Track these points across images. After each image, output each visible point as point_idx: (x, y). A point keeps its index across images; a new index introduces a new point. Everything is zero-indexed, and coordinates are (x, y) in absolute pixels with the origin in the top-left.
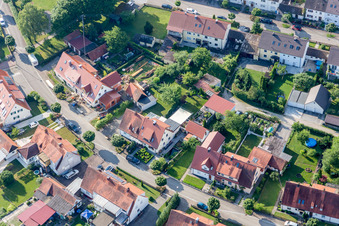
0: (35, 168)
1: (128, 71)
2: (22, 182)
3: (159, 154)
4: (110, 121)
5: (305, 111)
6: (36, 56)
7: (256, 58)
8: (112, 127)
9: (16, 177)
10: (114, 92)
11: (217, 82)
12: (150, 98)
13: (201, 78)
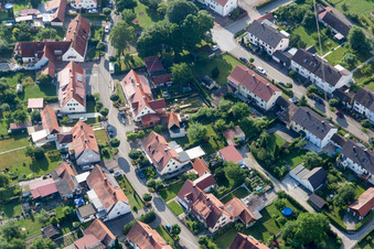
0: (64, 152)
1: (179, 102)
2: (49, 160)
3: (161, 177)
4: (141, 137)
5: (300, 185)
6: (116, 66)
7: (288, 127)
8: (140, 143)
9: (46, 154)
10: (157, 115)
11: (242, 135)
12: (182, 130)
13: (231, 128)
